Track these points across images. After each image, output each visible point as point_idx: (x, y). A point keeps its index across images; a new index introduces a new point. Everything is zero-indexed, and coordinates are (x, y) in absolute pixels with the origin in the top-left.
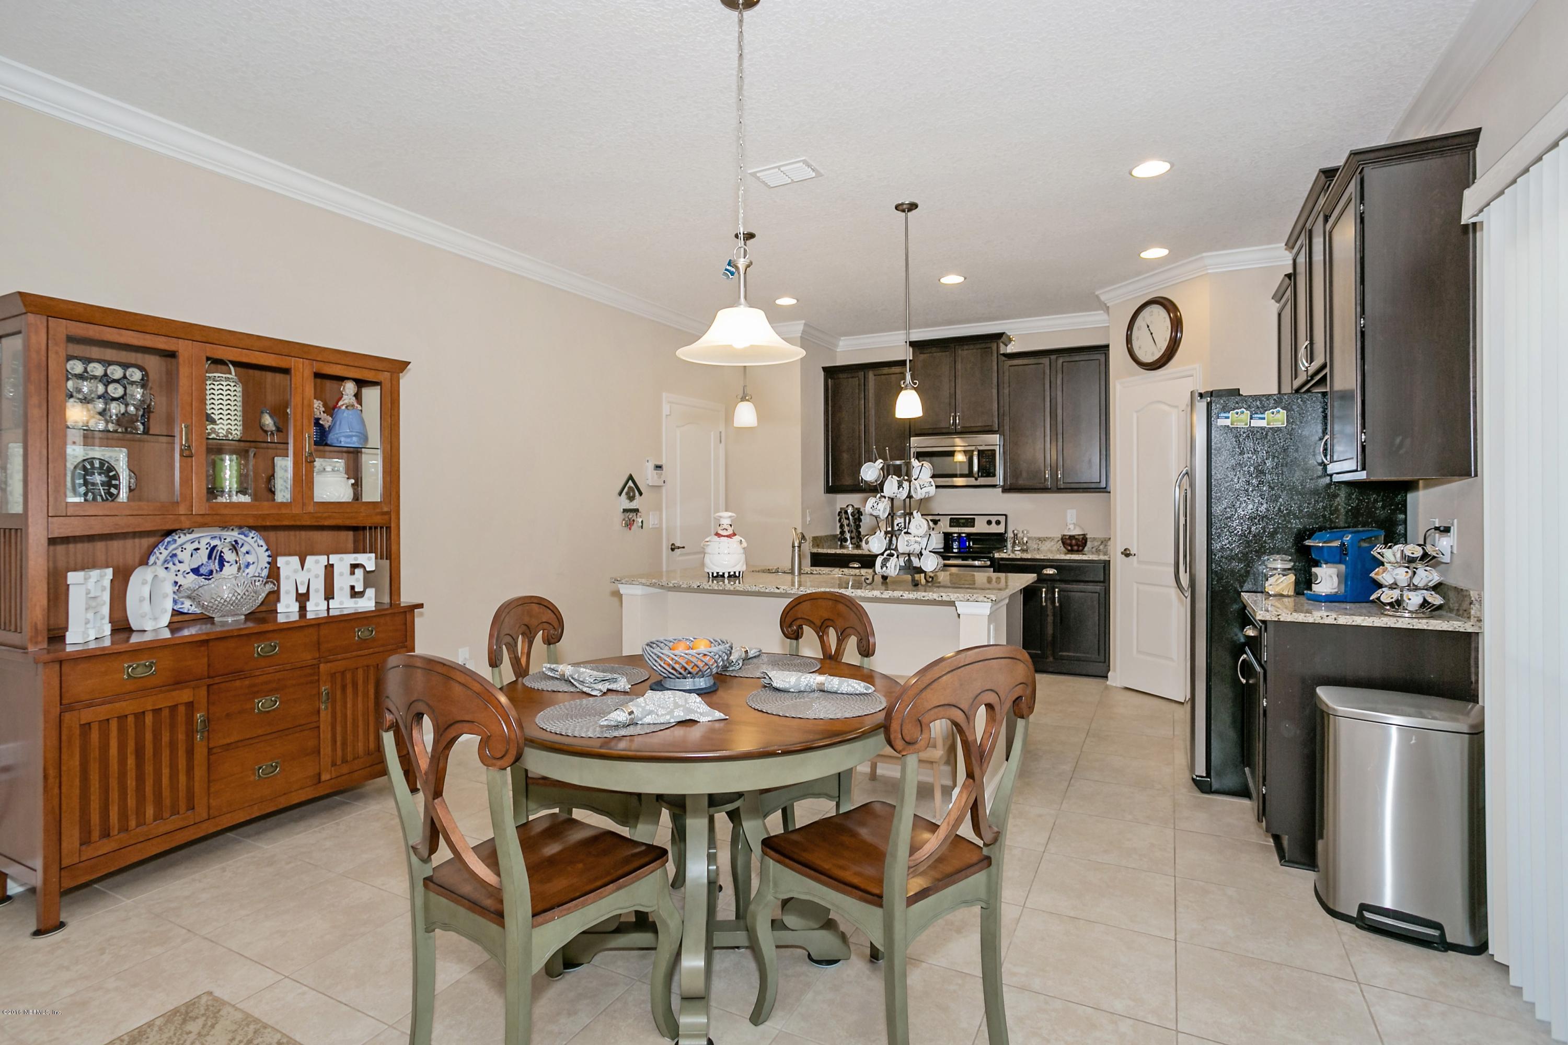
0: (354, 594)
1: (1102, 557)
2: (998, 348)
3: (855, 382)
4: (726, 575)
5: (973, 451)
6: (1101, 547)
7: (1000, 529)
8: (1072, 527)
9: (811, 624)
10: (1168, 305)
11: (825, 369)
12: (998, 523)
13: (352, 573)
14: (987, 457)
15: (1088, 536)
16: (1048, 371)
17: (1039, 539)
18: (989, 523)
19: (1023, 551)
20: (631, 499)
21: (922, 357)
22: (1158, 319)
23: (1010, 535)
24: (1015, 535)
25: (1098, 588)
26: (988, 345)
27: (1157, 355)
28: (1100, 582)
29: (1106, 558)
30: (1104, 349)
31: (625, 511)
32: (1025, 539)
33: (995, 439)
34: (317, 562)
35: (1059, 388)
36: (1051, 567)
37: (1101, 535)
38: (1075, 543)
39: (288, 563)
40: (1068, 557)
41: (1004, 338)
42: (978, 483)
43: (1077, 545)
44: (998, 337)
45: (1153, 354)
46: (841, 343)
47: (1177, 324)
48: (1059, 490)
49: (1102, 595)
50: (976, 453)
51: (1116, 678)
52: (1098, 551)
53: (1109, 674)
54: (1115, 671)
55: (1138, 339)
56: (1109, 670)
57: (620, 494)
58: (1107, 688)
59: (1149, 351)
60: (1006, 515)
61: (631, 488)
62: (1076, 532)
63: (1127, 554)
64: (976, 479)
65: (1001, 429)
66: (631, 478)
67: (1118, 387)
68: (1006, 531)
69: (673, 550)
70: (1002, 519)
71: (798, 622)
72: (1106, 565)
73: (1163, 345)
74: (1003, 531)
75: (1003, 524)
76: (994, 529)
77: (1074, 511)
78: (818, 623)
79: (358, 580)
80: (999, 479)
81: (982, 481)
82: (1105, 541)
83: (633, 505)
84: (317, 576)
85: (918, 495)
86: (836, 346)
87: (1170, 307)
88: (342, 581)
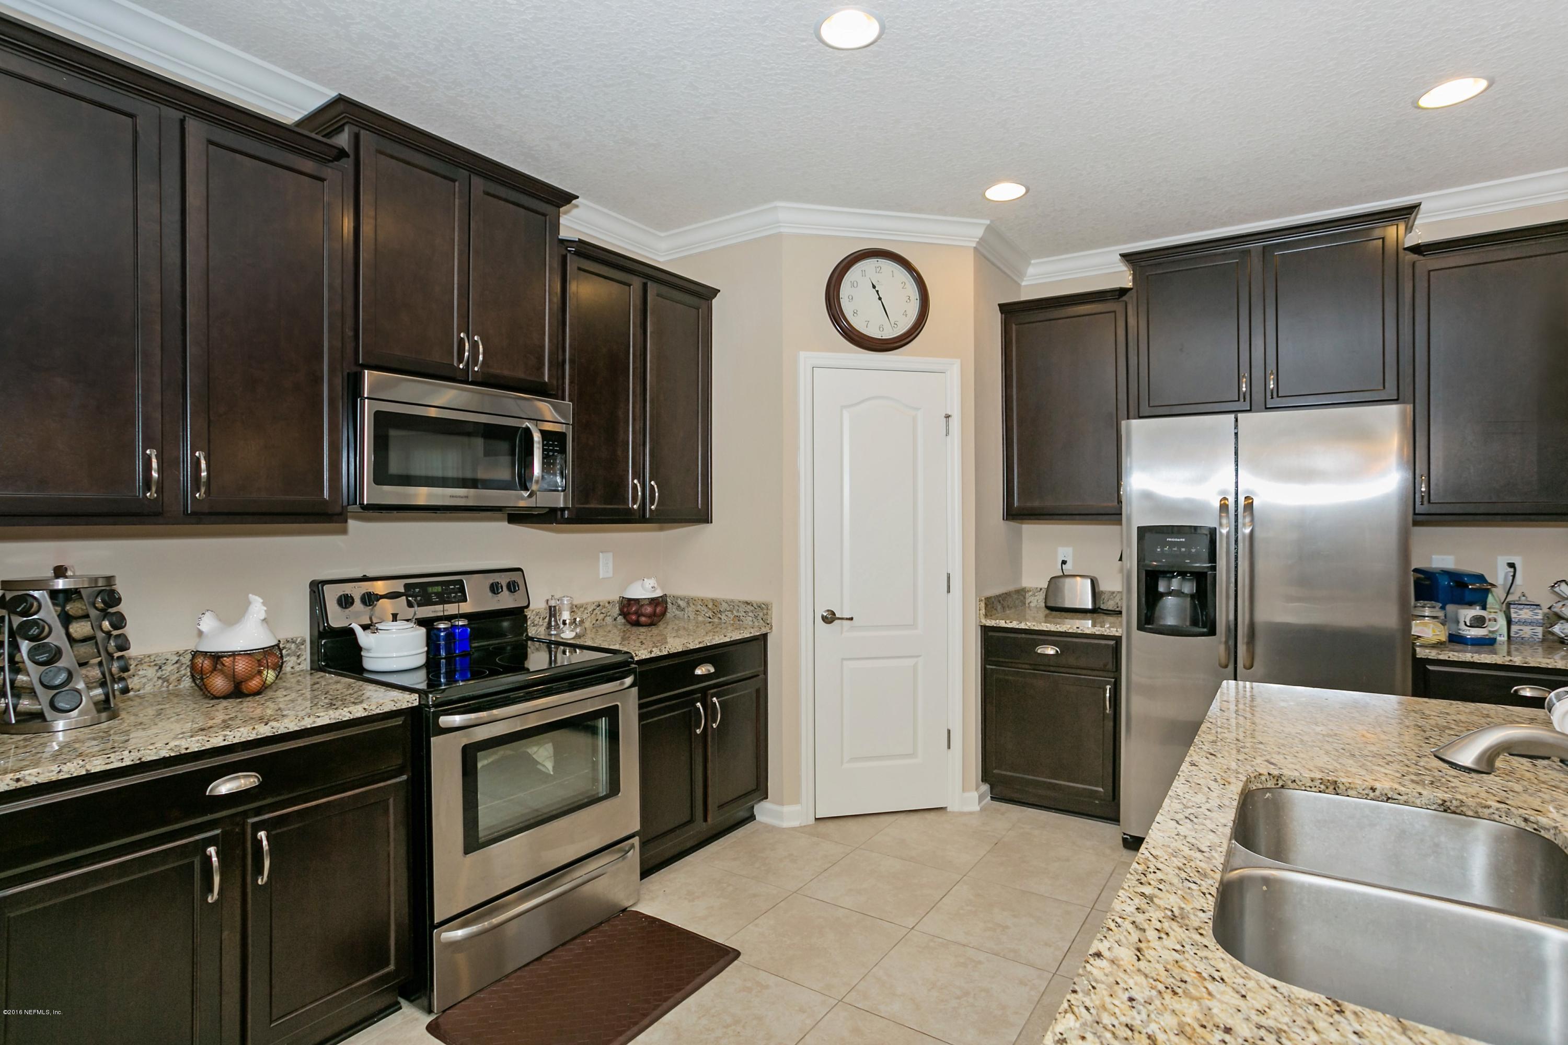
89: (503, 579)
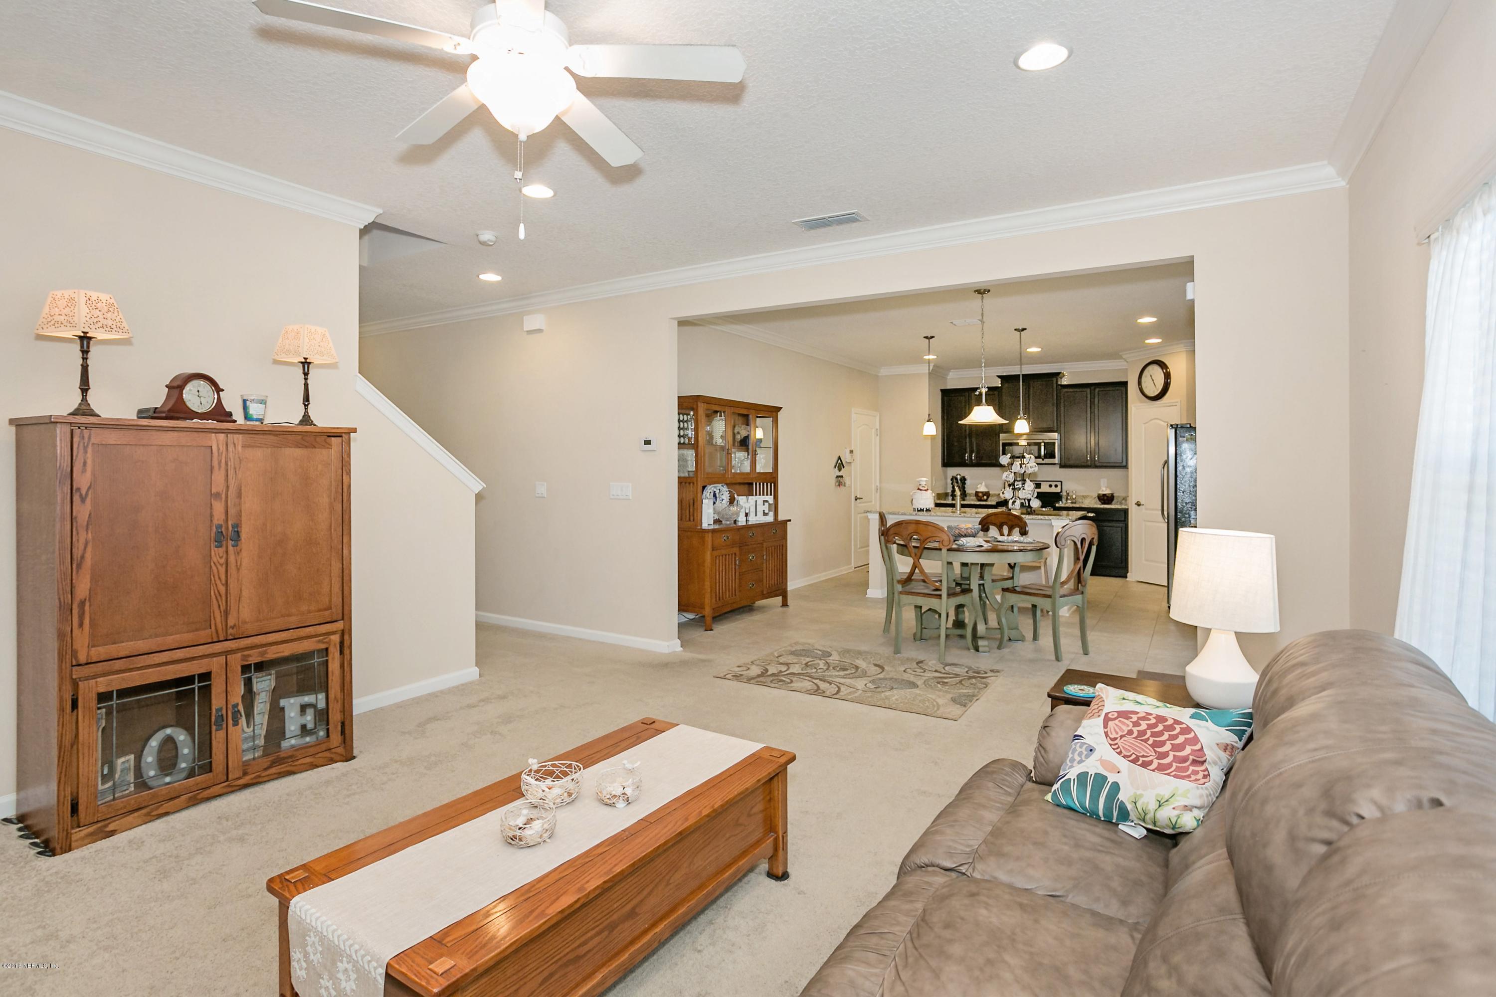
0: (765, 514)
1: (1123, 507)
2: (1057, 382)
3: (963, 398)
4: (925, 509)
5: (1041, 443)
6: (1123, 501)
7: (1058, 490)
8: (1104, 489)
9: (994, 524)
10: (1162, 365)
11: (942, 391)
12: (1056, 486)
13: (764, 505)
14: (1050, 446)
15: (1115, 495)
16: (1089, 396)
17: (1083, 496)
18: (1050, 486)
19: (1072, 503)
20: (840, 470)
21: (1006, 385)
22: (1157, 374)
23: (1064, 494)
24: (1068, 494)
25: (1121, 525)
26: (1051, 379)
27: (1157, 393)
28: (1122, 521)
29: (1126, 507)
30: (1125, 384)
31: (837, 477)
32: (1074, 497)
33: (1055, 435)
34: (752, 499)
35: (1096, 407)
36: (1092, 512)
37: (1123, 495)
38: (1106, 499)
39: (742, 499)
40: (1102, 506)
41: (1061, 375)
42: (1043, 462)
43: (1107, 499)
44: (1057, 375)
45: (1154, 392)
46: (950, 373)
47: (1167, 376)
48: (1096, 467)
49: (1124, 529)
50: (1043, 444)
51: (1131, 576)
52: (1121, 504)
53: (1128, 574)
54: (1131, 573)
55: (1145, 382)
56: (1128, 572)
57: (835, 467)
58: (1127, 581)
59: (1153, 391)
60: (1061, 482)
61: (840, 465)
62: (1107, 492)
63: (1138, 504)
64: (1043, 460)
65: (1059, 429)
66: (839, 458)
67: (1133, 409)
68: (1061, 492)
69: (856, 500)
70: (1059, 484)
71: (987, 525)
72: (1126, 512)
73: (1160, 387)
74: (1059, 491)
75: (1059, 487)
76: (1053, 490)
77: (1106, 480)
78: (998, 524)
79: (766, 508)
80: (1056, 461)
81: (1047, 461)
82: (1125, 499)
83: (840, 474)
84: (752, 505)
85: (1030, 471)
86: (948, 375)
87: (1163, 365)
88: (761, 508)
89: (1053, 484)
